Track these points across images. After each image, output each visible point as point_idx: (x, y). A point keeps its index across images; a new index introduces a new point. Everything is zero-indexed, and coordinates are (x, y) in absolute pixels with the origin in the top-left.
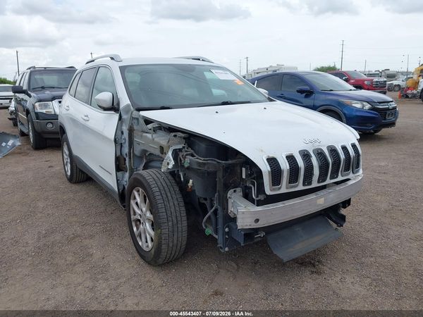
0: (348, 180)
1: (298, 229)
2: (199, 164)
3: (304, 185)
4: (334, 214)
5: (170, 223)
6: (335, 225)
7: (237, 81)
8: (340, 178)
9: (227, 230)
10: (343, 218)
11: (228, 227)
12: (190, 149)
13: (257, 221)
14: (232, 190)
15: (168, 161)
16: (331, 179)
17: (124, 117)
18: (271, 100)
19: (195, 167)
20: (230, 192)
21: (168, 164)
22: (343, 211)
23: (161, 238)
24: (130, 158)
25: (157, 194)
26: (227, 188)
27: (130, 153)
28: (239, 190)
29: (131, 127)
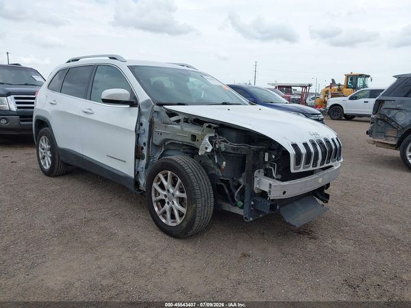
0: (331, 166)
1: (297, 204)
2: (234, 149)
3: (313, 167)
4: (321, 193)
5: (203, 199)
6: (321, 203)
7: (224, 87)
8: (325, 165)
9: (252, 203)
10: (327, 196)
11: (253, 200)
12: (221, 137)
13: (284, 193)
14: (257, 171)
15: (206, 146)
16: (321, 165)
17: (143, 110)
18: (253, 104)
19: (230, 151)
20: (256, 172)
21: (206, 148)
22: (326, 191)
23: (196, 212)
24: (149, 147)
25: (191, 174)
26: (255, 168)
27: (149, 143)
28: (262, 170)
29: (151, 119)
